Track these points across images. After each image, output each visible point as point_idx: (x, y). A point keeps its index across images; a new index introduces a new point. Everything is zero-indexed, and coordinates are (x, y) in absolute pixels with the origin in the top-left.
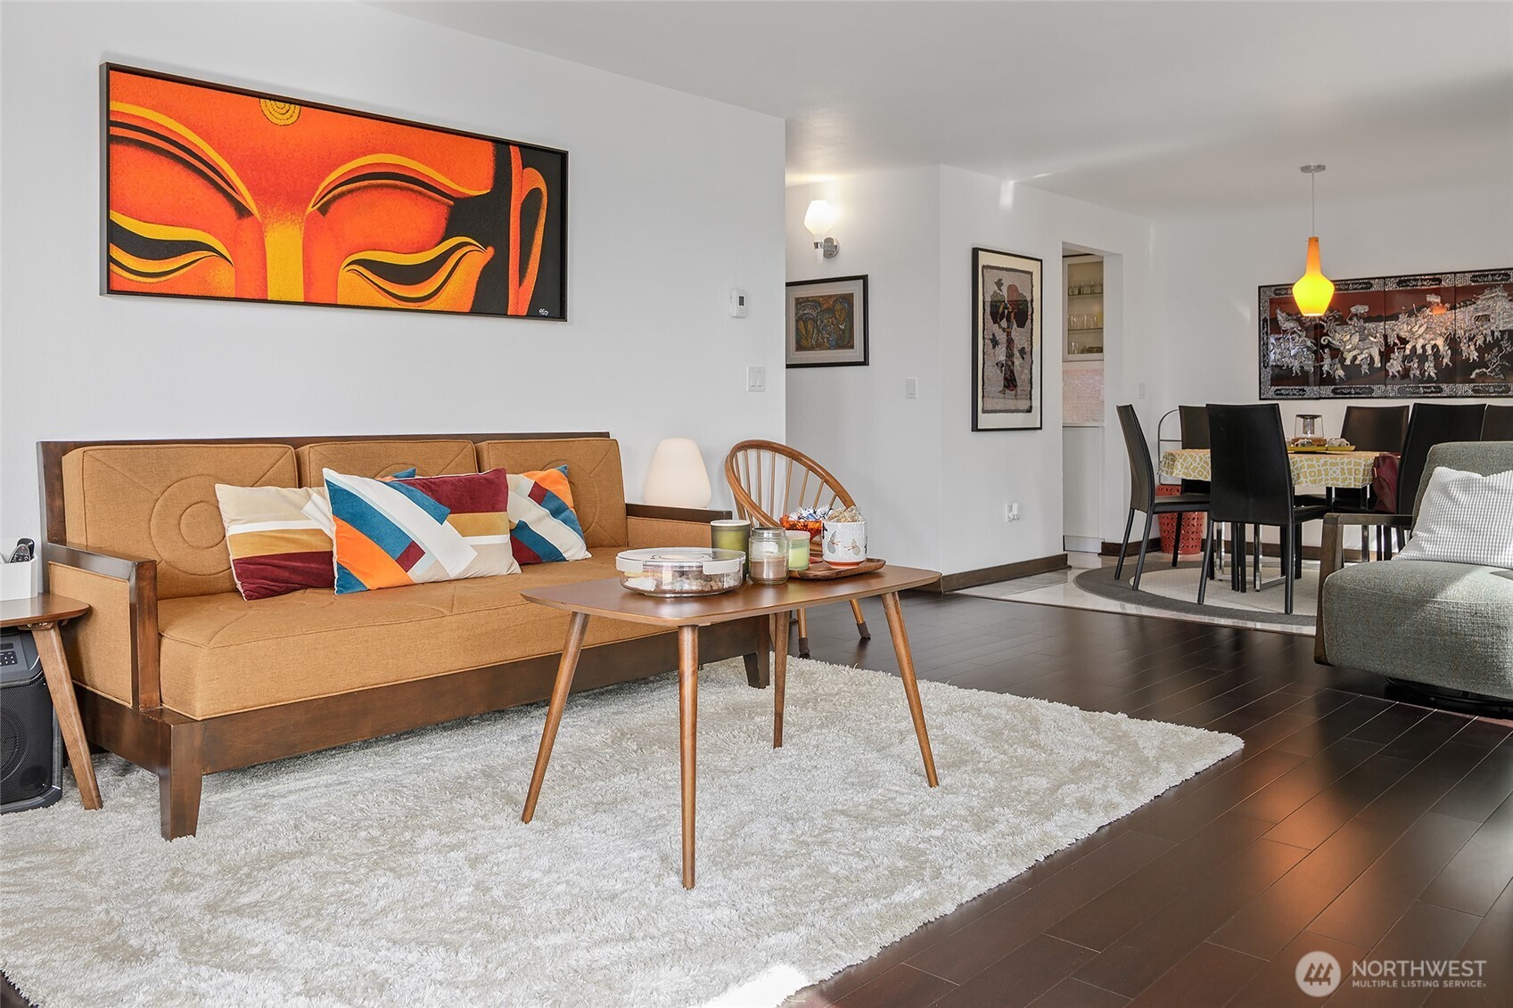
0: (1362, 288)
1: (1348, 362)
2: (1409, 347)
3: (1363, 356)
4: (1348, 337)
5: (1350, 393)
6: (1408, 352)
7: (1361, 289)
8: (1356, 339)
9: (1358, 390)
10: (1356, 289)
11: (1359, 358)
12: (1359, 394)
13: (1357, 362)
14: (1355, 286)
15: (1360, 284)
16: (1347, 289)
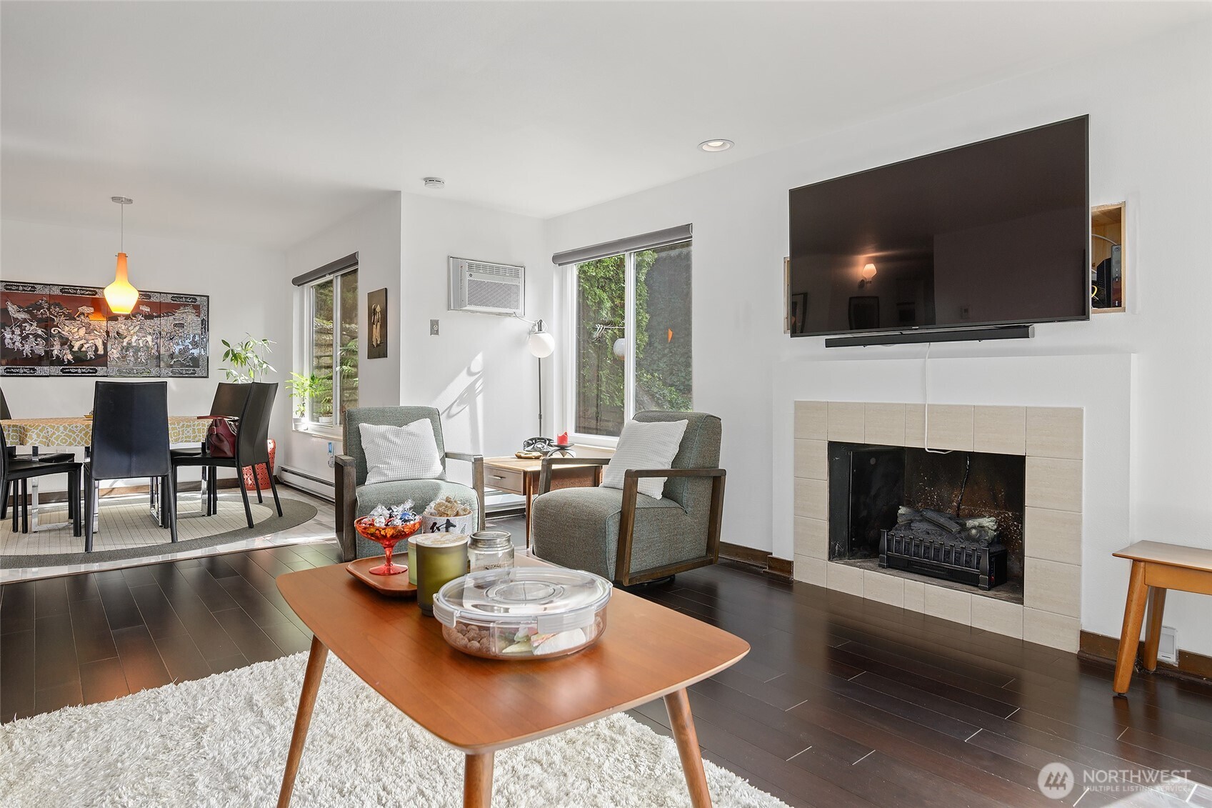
0: (90, 295)
1: (76, 349)
2: (126, 341)
3: (88, 345)
4: (76, 329)
5: (76, 372)
6: (125, 344)
7: (87, 295)
8: (82, 331)
9: (84, 371)
10: (83, 294)
11: (86, 346)
12: (85, 373)
13: (83, 349)
14: (82, 292)
15: (87, 291)
16: (76, 294)
